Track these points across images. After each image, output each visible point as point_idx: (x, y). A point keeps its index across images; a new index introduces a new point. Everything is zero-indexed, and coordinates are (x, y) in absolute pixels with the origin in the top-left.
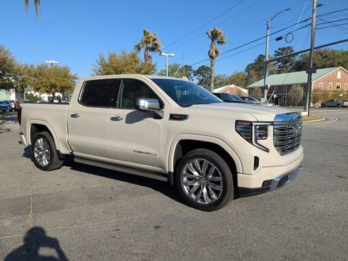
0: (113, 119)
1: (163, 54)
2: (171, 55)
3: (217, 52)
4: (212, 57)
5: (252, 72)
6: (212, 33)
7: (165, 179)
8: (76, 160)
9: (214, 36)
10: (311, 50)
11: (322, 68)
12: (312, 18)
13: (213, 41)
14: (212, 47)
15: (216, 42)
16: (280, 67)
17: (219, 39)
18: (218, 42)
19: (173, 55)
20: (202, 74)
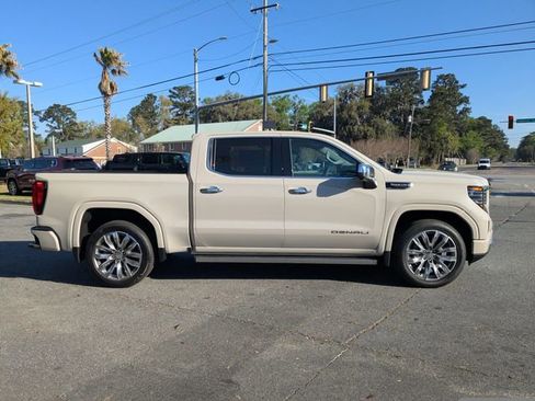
0: (292, 192)
1: (21, 81)
2: (36, 84)
3: (112, 87)
4: (105, 94)
5: (140, 119)
6: (101, 53)
7: (374, 262)
8: (199, 260)
9: (106, 59)
12: (263, 56)
13: (105, 68)
14: (104, 78)
15: (109, 71)
16: (178, 115)
17: (114, 66)
18: (114, 72)
19: (40, 84)
20: (55, 118)
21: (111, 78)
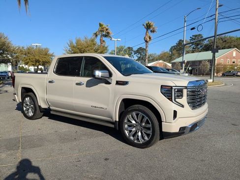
0: (77, 84)
1: (113, 39)
2: (119, 40)
3: (150, 38)
4: (146, 41)
5: (174, 52)
7: (112, 126)
8: (52, 112)
9: (148, 27)
10: (214, 36)
11: (222, 49)
12: (215, 15)
13: (147, 30)
14: (146, 34)
15: (149, 31)
16: (193, 48)
17: (151, 29)
18: (151, 31)
19: (120, 40)
20: (139, 53)
21: (150, 34)
